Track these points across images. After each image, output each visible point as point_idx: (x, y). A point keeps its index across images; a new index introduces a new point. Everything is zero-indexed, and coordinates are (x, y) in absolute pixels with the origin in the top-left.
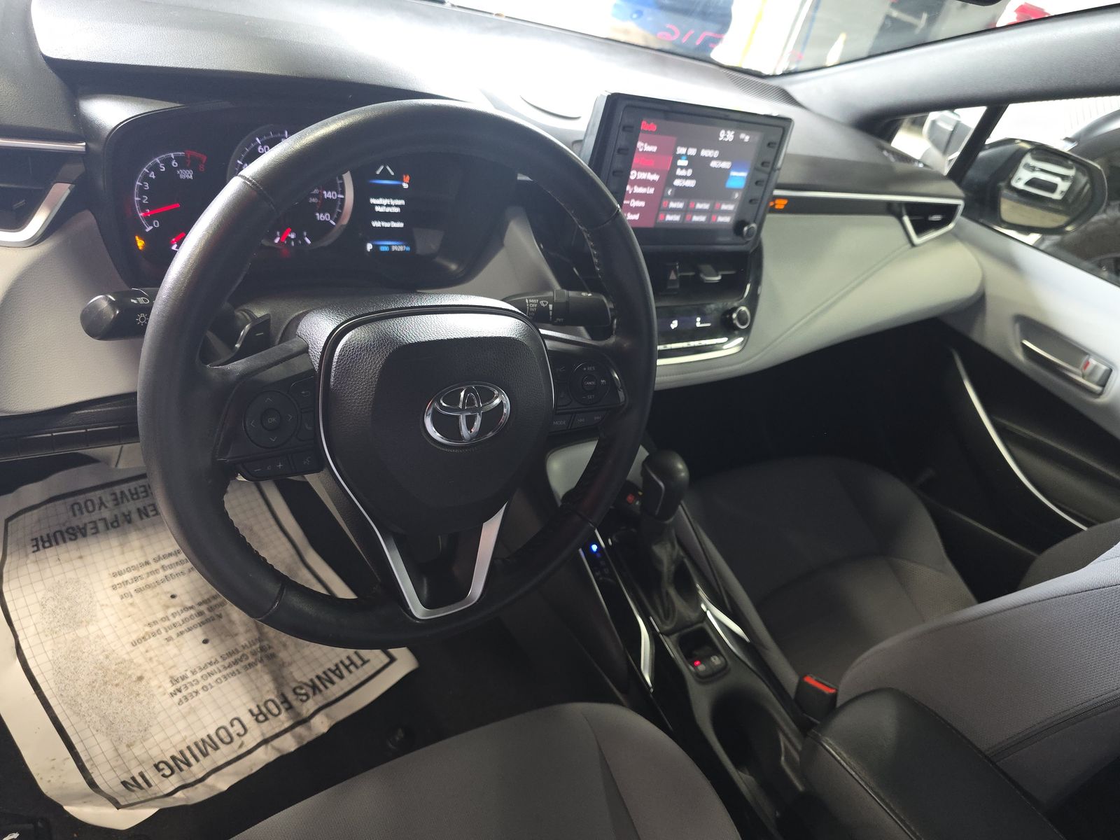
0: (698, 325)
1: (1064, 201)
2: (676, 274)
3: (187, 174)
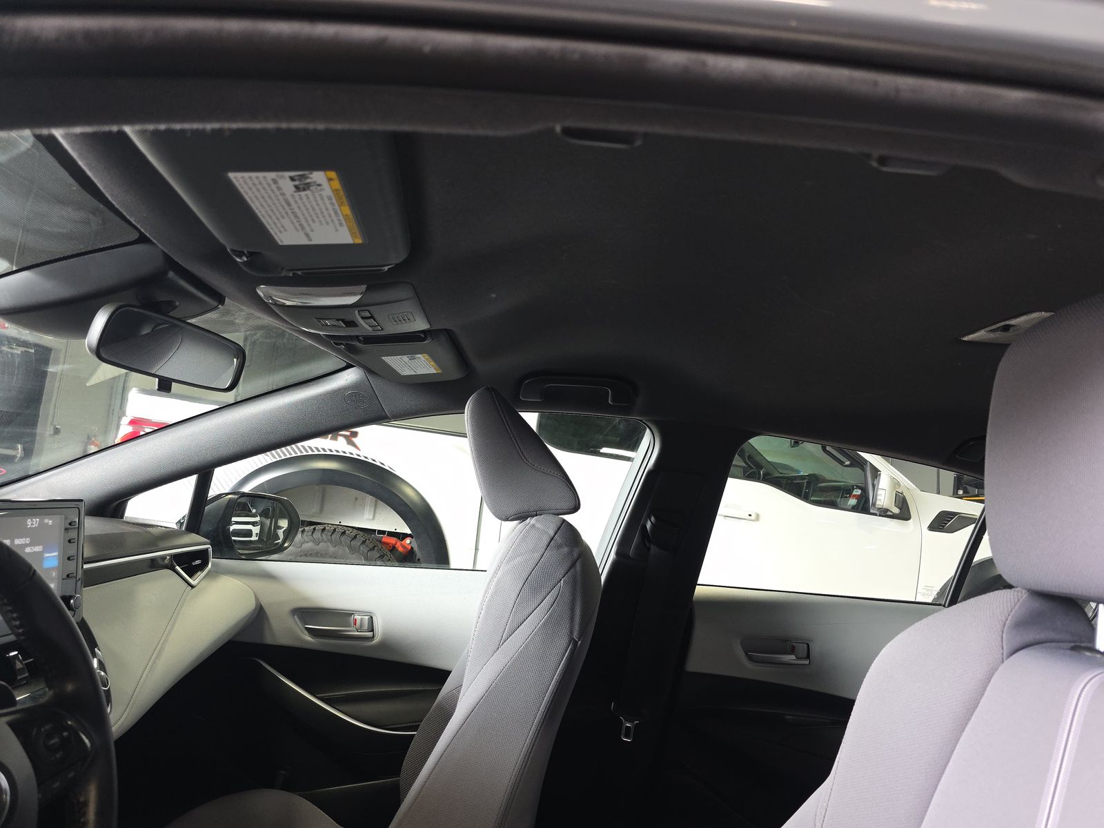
1: (260, 540)
2: (21, 662)
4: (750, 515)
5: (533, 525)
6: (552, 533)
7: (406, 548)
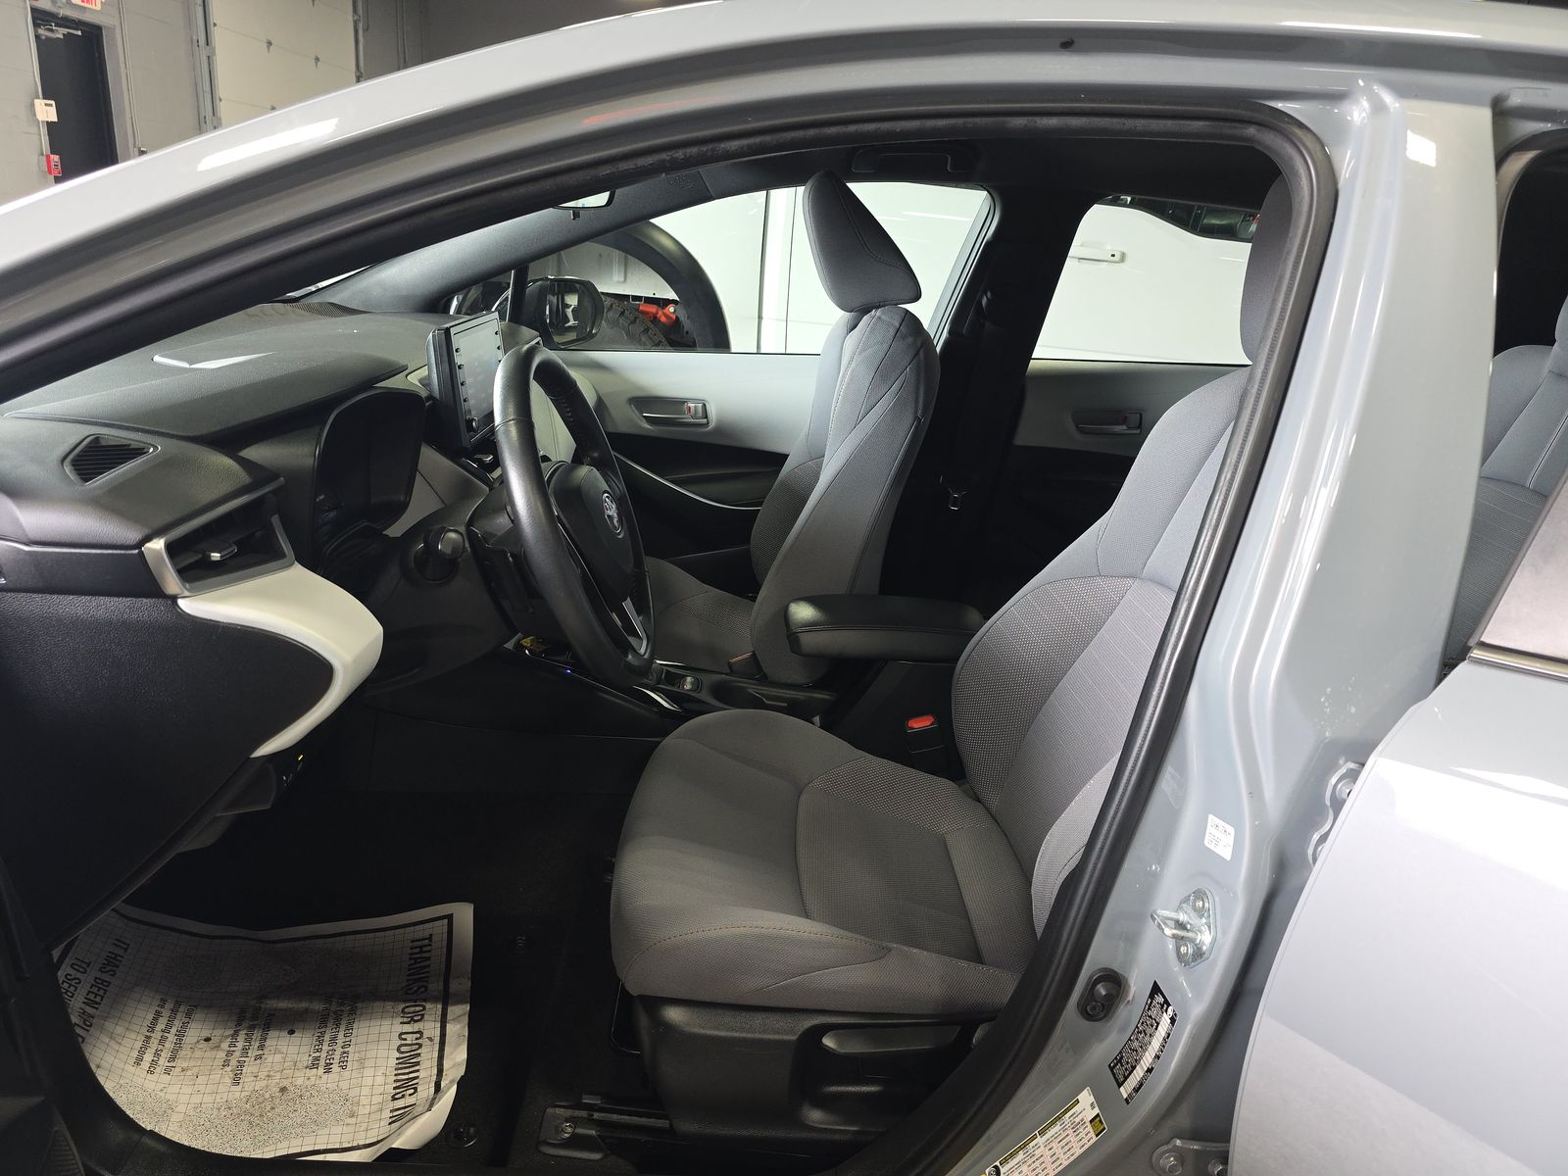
4: (1113, 255)
5: (880, 318)
6: (897, 325)
7: (671, 318)
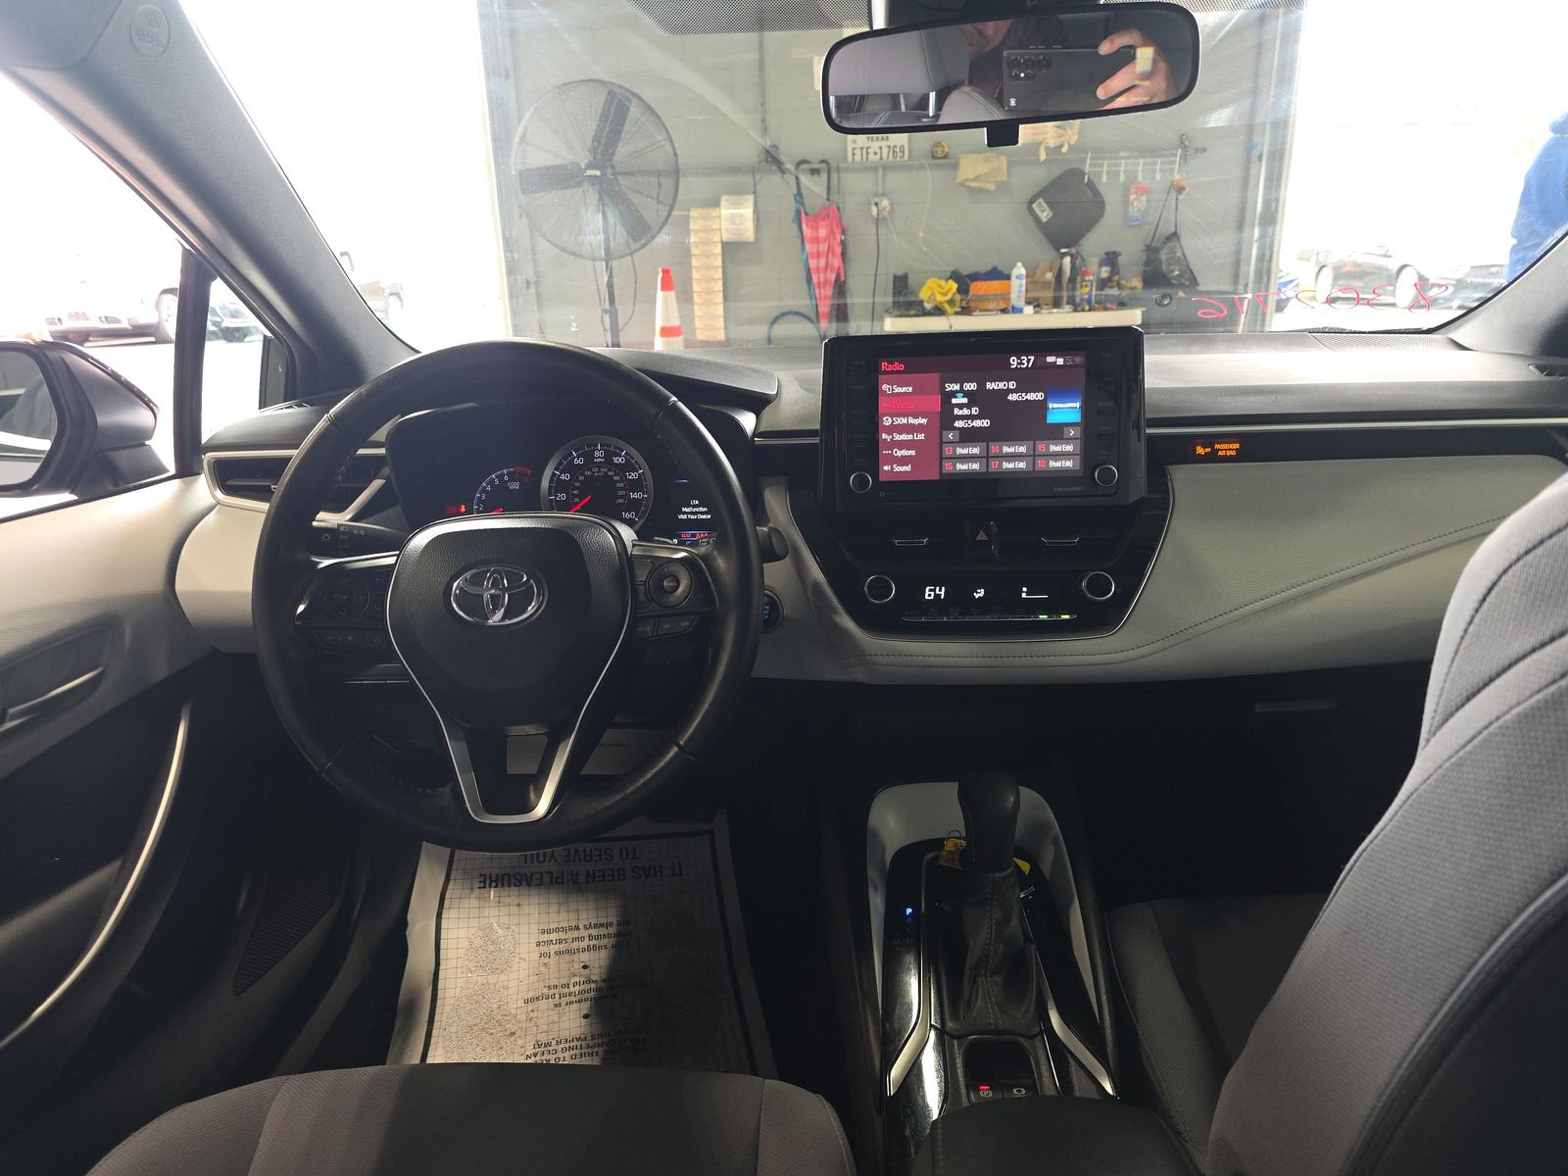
0: (1024, 595)
3: (515, 486)
